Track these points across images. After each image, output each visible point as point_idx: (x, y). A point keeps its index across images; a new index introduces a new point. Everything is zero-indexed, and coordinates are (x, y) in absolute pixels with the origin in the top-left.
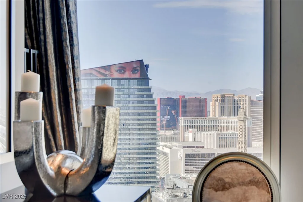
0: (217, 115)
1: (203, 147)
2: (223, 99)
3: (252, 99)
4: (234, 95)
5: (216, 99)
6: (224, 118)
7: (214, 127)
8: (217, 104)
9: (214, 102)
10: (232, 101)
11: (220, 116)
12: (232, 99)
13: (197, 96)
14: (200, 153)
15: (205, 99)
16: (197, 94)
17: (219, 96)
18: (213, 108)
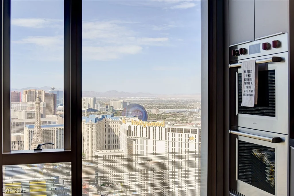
0: (26, 101)
1: (18, 119)
2: (30, 92)
3: (46, 92)
4: (36, 90)
5: (26, 92)
6: (30, 103)
7: (25, 108)
8: (26, 95)
9: (24, 94)
10: (35, 93)
11: (28, 101)
12: (35, 92)
13: (16, 91)
14: (15, 122)
15: (20, 92)
16: (16, 90)
17: (27, 90)
18: (24, 98)
